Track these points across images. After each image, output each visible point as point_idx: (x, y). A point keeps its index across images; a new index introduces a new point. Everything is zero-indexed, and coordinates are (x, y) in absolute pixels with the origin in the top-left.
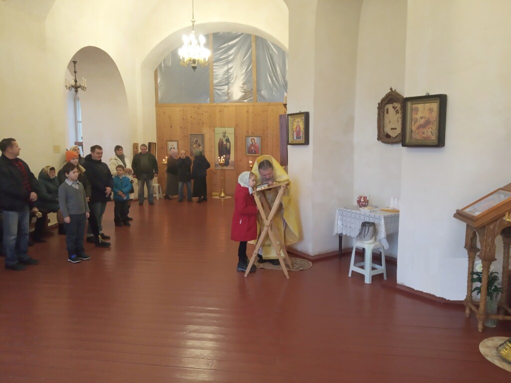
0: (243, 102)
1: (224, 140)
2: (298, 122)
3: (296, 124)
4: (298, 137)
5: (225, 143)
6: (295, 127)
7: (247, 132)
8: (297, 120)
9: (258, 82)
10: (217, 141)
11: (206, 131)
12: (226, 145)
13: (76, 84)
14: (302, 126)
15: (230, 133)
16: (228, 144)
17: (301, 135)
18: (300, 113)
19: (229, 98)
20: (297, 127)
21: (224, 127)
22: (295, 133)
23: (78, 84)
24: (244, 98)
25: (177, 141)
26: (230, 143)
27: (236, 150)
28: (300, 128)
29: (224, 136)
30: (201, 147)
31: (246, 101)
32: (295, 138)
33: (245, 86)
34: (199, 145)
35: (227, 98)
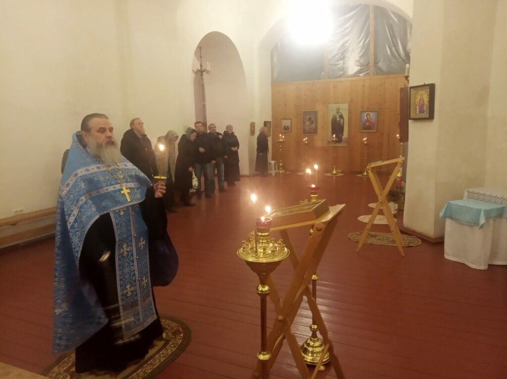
0: (359, 76)
1: (338, 116)
2: (422, 95)
3: (419, 97)
4: (421, 111)
5: (338, 119)
6: (418, 100)
7: (362, 107)
8: (420, 93)
9: (375, 55)
10: (330, 118)
11: (319, 108)
12: (340, 121)
13: (201, 69)
14: (426, 99)
15: (344, 108)
16: (342, 120)
17: (425, 109)
18: (425, 85)
19: (344, 74)
20: (420, 101)
21: (338, 103)
22: (417, 107)
23: (203, 68)
24: (360, 72)
25: (291, 119)
26: (343, 119)
27: (349, 126)
28: (423, 101)
29: (338, 112)
30: (314, 125)
31: (362, 75)
32: (418, 112)
33: (362, 59)
34: (312, 123)
35: (342, 73)
